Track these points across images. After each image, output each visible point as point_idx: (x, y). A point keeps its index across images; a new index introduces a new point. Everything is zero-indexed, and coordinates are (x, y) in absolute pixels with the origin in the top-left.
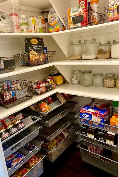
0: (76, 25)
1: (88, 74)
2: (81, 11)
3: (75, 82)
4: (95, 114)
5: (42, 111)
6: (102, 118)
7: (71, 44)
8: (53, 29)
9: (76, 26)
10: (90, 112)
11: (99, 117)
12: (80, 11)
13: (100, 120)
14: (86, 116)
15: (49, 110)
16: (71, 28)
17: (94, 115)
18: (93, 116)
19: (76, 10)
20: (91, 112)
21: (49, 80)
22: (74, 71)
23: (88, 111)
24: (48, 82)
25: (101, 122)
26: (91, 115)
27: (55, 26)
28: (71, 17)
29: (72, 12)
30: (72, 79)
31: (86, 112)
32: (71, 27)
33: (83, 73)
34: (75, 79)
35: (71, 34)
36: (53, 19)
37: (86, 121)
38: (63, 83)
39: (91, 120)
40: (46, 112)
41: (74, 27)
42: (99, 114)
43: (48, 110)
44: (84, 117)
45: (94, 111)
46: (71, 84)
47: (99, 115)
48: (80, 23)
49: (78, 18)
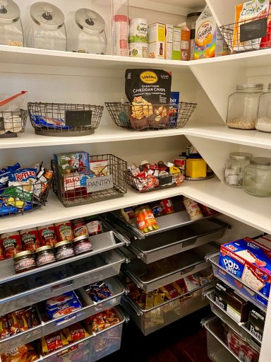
0: (248, 44)
1: (263, 167)
2: (267, 10)
3: (233, 179)
4: (252, 266)
5: (138, 228)
6: (265, 282)
7: (239, 91)
8: (201, 53)
9: (248, 48)
10: (242, 258)
11: (259, 277)
12: (263, 9)
13: (261, 285)
14: (230, 264)
15: (154, 229)
16: (237, 52)
17: (249, 268)
18: (246, 269)
19: (255, 7)
20: (244, 260)
21: (170, 165)
23: (238, 256)
24: (168, 170)
25: (261, 291)
26: (242, 266)
27: (207, 46)
29: (245, 11)
30: (227, 172)
31: (233, 255)
32: (236, 49)
33: (252, 163)
34: (234, 173)
36: (204, 29)
37: (228, 277)
38: (204, 175)
39: (241, 276)
40: (146, 230)
41: (241, 48)
42: (261, 271)
43: (150, 228)
44: (227, 265)
45: (251, 259)
46: (222, 182)
47: (260, 273)
48: (260, 39)
49: (254, 27)
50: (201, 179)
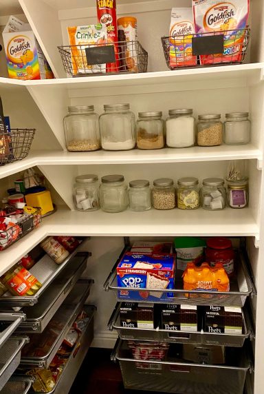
0: (96, 68)
1: (116, 184)
2: (106, 38)
3: (86, 204)
4: (152, 272)
5: (21, 294)
6: (169, 279)
8: (20, 71)
9: (96, 71)
10: (142, 270)
11: (162, 278)
12: (102, 36)
13: (166, 283)
14: (132, 281)
15: (40, 287)
16: (81, 75)
17: (151, 275)
18: (149, 277)
19: (91, 32)
20: (145, 270)
22: (79, 177)
23: (138, 269)
25: (168, 287)
26: (144, 277)
27: (27, 64)
28: (83, 48)
29: (79, 35)
31: (133, 271)
32: (82, 71)
33: (104, 181)
34: (84, 197)
35: (66, 89)
36: (19, 44)
37: (133, 293)
38: (52, 209)
39: (145, 287)
40: (30, 293)
41: (89, 71)
42: (163, 271)
43: (34, 288)
44: (128, 284)
45: (150, 266)
46: (73, 210)
47: (163, 274)
48: (105, 64)
49: (102, 52)
50: (49, 214)
